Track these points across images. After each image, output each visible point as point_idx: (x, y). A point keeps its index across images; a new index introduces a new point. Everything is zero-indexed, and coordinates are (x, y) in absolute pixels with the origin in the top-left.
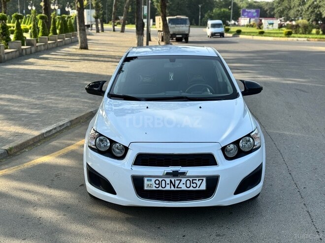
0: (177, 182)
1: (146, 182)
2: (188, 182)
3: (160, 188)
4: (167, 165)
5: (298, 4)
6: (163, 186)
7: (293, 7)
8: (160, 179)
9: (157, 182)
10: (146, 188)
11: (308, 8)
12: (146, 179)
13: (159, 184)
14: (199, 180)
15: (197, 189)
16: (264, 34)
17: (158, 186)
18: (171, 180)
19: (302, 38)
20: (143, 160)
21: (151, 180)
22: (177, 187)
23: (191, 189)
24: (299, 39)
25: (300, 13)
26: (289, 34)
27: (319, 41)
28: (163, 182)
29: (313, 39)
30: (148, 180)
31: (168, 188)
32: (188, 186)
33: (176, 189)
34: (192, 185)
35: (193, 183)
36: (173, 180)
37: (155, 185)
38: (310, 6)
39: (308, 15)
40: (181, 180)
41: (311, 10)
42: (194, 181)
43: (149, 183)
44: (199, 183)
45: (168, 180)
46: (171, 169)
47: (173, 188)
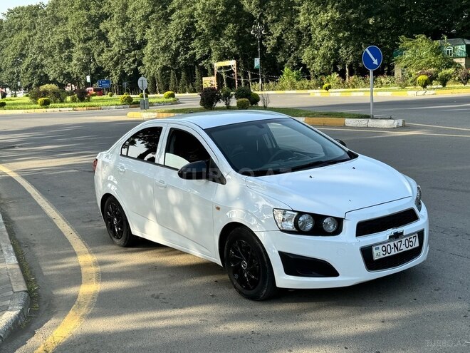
0: (399, 244)
1: (375, 252)
2: (407, 241)
3: (387, 255)
4: (384, 229)
5: (11, 63)
6: (389, 251)
7: (5, 68)
8: (386, 245)
9: (384, 249)
10: (375, 258)
11: (27, 69)
12: (374, 248)
14: (413, 237)
15: (414, 247)
16: (6, 106)
17: (384, 253)
19: (65, 107)
20: (365, 228)
21: (378, 248)
22: (400, 250)
23: (410, 248)
24: (61, 109)
25: (16, 75)
26: (46, 104)
27: (89, 110)
28: (389, 247)
29: (81, 108)
30: (376, 249)
31: (393, 252)
32: (407, 246)
34: (410, 244)
36: (396, 243)
37: (382, 252)
38: (28, 66)
39: (28, 78)
40: (401, 241)
41: (30, 71)
42: (410, 240)
43: (378, 251)
44: (414, 241)
45: (392, 244)
46: (391, 232)
47: (397, 252)
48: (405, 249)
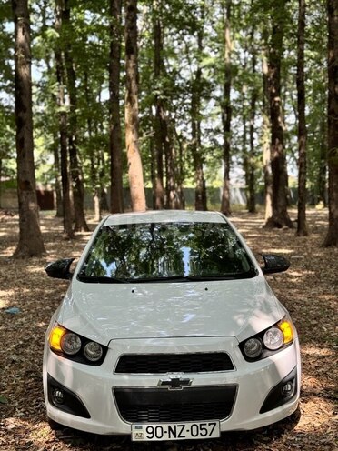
0: (179, 429)
2: (195, 428)
3: (155, 439)
6: (159, 435)
9: (150, 430)
10: (134, 439)
12: (134, 427)
13: (152, 432)
14: (210, 424)
15: (207, 437)
17: (151, 435)
18: (169, 427)
22: (179, 436)
23: (199, 437)
28: (159, 429)
30: (137, 428)
31: (165, 437)
32: (195, 433)
33: (177, 439)
34: (200, 431)
35: (201, 429)
36: (172, 426)
37: (147, 434)
40: (184, 426)
42: (203, 427)
43: (139, 431)
44: (209, 429)
45: (165, 427)
47: (172, 438)
48: (188, 436)
